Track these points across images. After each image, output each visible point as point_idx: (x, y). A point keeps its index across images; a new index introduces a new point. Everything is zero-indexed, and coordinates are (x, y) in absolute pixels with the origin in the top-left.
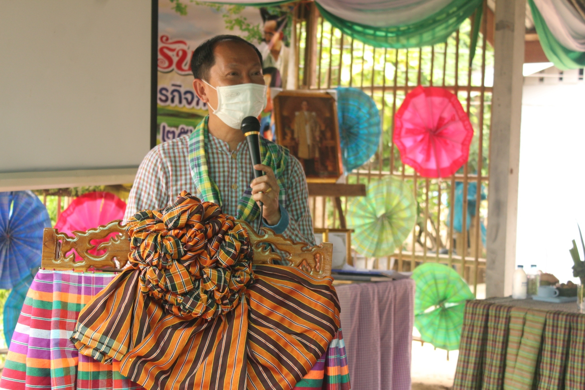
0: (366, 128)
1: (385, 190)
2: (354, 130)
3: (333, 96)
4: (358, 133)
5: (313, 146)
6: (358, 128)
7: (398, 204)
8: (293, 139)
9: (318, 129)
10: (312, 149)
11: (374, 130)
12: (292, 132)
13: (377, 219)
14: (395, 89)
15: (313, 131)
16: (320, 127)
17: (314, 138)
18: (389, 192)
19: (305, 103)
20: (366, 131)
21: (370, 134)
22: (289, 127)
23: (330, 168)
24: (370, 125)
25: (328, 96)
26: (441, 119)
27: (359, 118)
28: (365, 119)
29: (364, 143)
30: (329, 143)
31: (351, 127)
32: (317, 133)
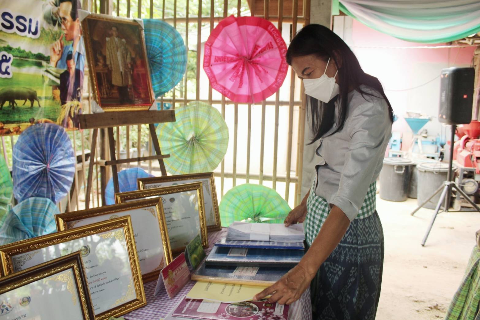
0: (171, 57)
1: (192, 114)
2: (158, 59)
3: (140, 23)
4: (161, 61)
5: (126, 73)
6: (161, 56)
7: (207, 128)
8: (105, 65)
9: (128, 56)
10: (124, 76)
11: (180, 58)
12: (105, 58)
13: (188, 142)
14: (200, 20)
15: (124, 58)
16: (131, 55)
17: (125, 65)
18: (196, 118)
19: (114, 29)
20: (170, 60)
21: (174, 63)
22: (101, 54)
23: (143, 96)
24: (174, 54)
25: (135, 24)
26: (256, 47)
27: (161, 48)
28: (169, 48)
29: (169, 71)
30: (141, 70)
31: (154, 57)
32: (128, 61)
